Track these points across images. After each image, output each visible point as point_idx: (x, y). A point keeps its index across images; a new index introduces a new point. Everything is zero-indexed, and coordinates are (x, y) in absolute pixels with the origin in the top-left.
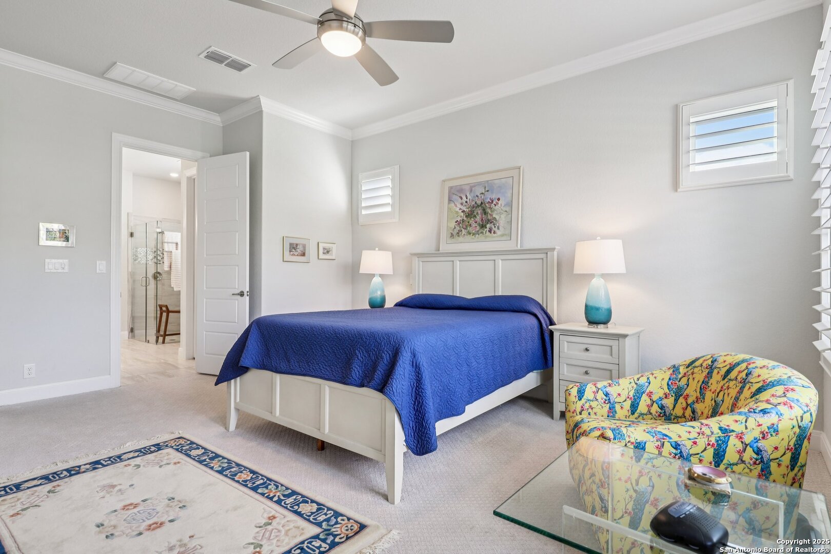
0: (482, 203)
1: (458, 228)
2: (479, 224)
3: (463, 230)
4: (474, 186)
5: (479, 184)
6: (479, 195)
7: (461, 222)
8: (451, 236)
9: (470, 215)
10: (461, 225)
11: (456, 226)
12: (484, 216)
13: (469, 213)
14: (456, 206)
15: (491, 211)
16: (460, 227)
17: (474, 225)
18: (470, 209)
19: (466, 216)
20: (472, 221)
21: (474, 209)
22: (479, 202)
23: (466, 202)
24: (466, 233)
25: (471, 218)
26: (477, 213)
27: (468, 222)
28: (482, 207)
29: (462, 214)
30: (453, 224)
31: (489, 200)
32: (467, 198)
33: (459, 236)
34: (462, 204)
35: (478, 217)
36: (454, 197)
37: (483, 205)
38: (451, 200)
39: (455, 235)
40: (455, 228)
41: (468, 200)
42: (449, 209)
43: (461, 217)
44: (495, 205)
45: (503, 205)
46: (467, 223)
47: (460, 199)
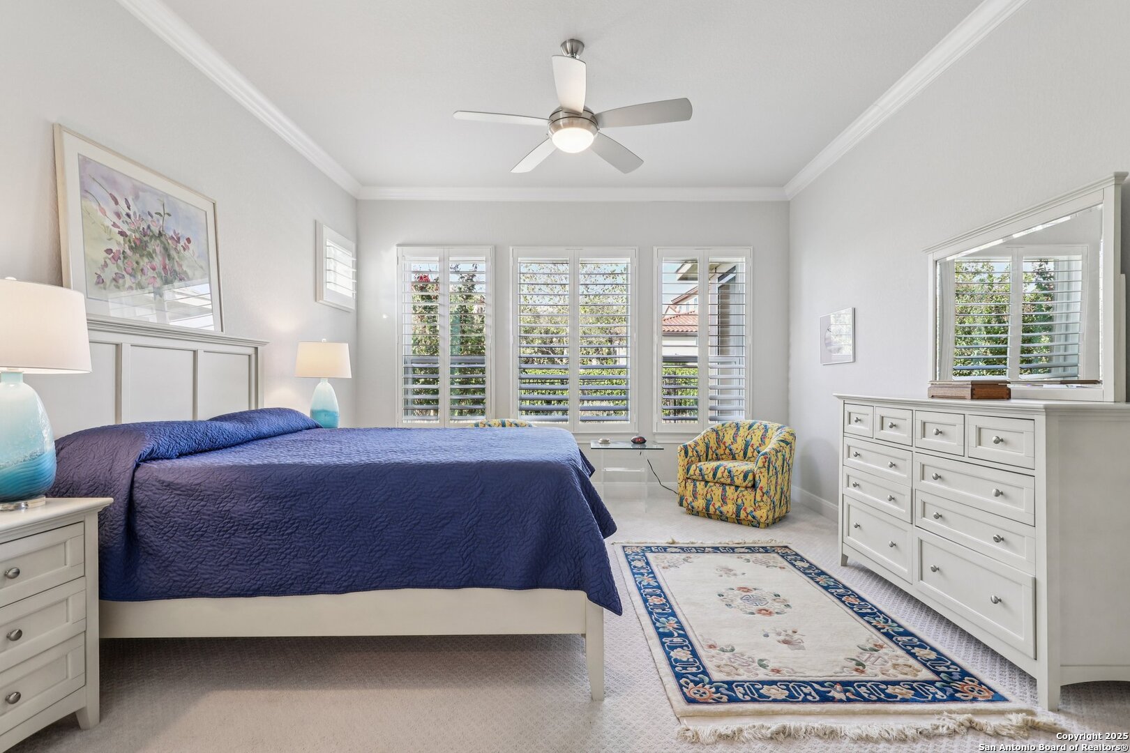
0: (160, 234)
1: (113, 269)
2: (159, 274)
3: (127, 277)
4: (144, 191)
5: (154, 192)
6: (154, 215)
7: (122, 256)
8: (98, 283)
9: (139, 247)
10: (120, 262)
11: (108, 261)
12: (167, 262)
13: (138, 243)
14: (104, 213)
15: (179, 258)
16: (118, 267)
17: (150, 273)
18: (138, 236)
19: (131, 248)
20: (145, 262)
21: (146, 239)
22: (156, 230)
23: (128, 215)
24: (134, 286)
25: (142, 256)
26: (154, 251)
27: (137, 263)
28: (162, 242)
29: (121, 239)
30: (101, 256)
31: (171, 233)
32: (129, 209)
33: (118, 287)
34: (118, 215)
35: (156, 259)
36: (95, 189)
37: (163, 239)
38: (87, 191)
39: (108, 281)
40: (106, 265)
41: (131, 213)
42: (86, 214)
43: (119, 244)
44: (184, 249)
45: (197, 254)
46: (135, 265)
47: (113, 203)
